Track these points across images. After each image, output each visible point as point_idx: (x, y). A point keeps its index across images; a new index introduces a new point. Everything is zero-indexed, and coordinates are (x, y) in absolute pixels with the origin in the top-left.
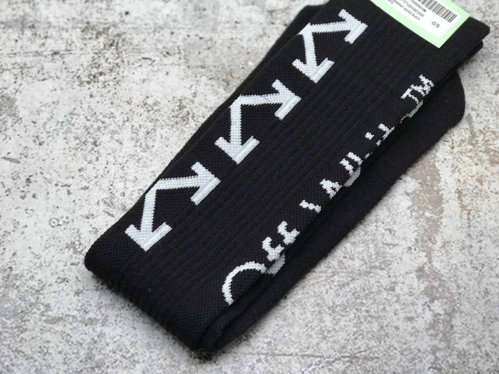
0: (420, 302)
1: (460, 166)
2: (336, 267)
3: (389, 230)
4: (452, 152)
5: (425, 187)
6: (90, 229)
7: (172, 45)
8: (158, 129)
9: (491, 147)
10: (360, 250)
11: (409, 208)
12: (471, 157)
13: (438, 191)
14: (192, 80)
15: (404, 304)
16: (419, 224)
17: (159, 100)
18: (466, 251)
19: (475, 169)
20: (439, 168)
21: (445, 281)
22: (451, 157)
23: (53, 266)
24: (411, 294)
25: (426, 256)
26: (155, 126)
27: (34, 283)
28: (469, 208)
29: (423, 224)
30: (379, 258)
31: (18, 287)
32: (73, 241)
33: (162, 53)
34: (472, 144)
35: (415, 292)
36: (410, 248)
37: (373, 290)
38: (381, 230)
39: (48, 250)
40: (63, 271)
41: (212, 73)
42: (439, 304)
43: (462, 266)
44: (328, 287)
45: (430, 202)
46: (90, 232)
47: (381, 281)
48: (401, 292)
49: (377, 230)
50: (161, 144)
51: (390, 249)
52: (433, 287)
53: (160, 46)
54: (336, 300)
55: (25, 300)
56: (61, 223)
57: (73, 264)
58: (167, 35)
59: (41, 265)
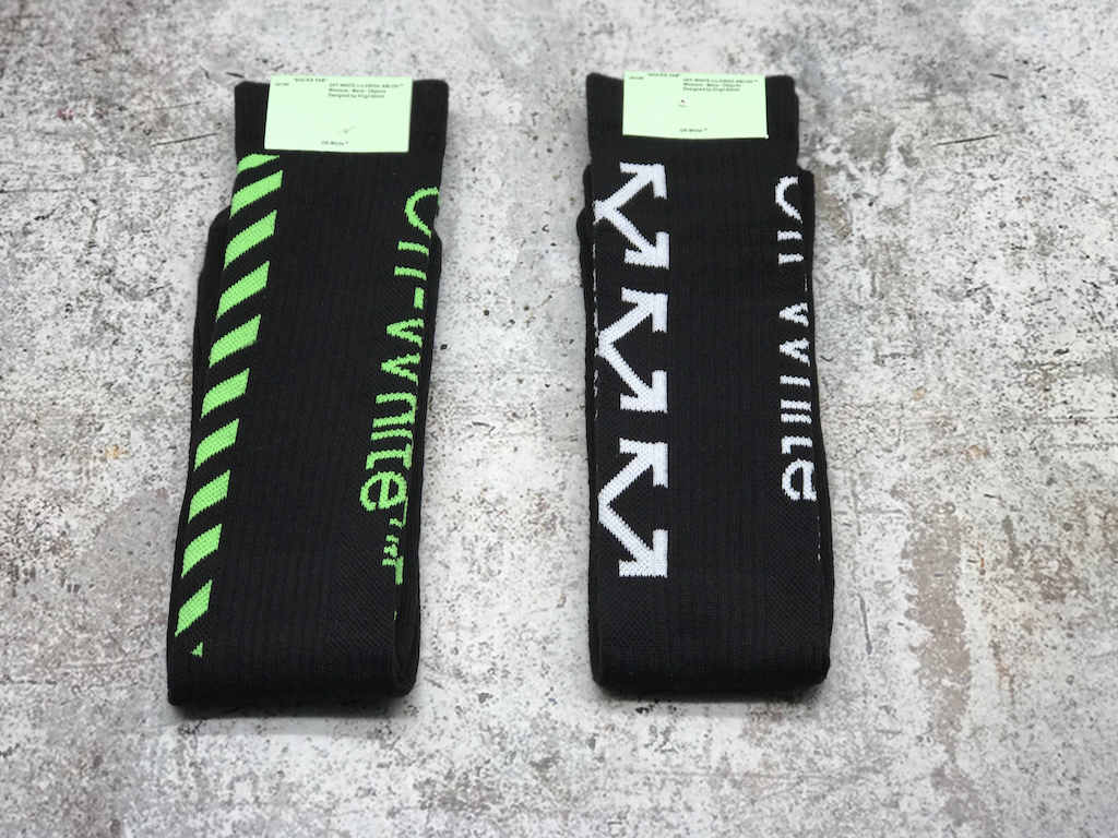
0: (939, 826)
1: (996, 602)
2: (804, 769)
3: (886, 707)
4: (982, 580)
5: (940, 638)
7: (520, 400)
8: (507, 544)
9: (1045, 572)
10: (841, 741)
11: (916, 672)
12: (1012, 588)
13: (963, 643)
14: (557, 461)
15: (914, 829)
16: (933, 700)
17: (504, 494)
18: (1009, 742)
19: (1019, 607)
20: (962, 606)
21: (977, 791)
22: (981, 588)
23: (348, 769)
24: (925, 813)
25: (947, 751)
26: (501, 538)
27: (321, 798)
28: (1011, 672)
29: (941, 698)
30: (872, 754)
31: (295, 804)
33: (505, 414)
34: (1013, 567)
35: (931, 808)
36: (920, 738)
37: (864, 806)
38: (873, 708)
40: (366, 777)
42: (969, 829)
43: (1003, 766)
44: (792, 801)
45: (950, 662)
47: (876, 792)
48: (909, 810)
49: (866, 708)
50: (513, 569)
51: (888, 739)
52: (959, 801)
53: (501, 403)
54: (806, 822)
55: (307, 826)
57: (381, 766)
58: (512, 383)
59: (330, 768)
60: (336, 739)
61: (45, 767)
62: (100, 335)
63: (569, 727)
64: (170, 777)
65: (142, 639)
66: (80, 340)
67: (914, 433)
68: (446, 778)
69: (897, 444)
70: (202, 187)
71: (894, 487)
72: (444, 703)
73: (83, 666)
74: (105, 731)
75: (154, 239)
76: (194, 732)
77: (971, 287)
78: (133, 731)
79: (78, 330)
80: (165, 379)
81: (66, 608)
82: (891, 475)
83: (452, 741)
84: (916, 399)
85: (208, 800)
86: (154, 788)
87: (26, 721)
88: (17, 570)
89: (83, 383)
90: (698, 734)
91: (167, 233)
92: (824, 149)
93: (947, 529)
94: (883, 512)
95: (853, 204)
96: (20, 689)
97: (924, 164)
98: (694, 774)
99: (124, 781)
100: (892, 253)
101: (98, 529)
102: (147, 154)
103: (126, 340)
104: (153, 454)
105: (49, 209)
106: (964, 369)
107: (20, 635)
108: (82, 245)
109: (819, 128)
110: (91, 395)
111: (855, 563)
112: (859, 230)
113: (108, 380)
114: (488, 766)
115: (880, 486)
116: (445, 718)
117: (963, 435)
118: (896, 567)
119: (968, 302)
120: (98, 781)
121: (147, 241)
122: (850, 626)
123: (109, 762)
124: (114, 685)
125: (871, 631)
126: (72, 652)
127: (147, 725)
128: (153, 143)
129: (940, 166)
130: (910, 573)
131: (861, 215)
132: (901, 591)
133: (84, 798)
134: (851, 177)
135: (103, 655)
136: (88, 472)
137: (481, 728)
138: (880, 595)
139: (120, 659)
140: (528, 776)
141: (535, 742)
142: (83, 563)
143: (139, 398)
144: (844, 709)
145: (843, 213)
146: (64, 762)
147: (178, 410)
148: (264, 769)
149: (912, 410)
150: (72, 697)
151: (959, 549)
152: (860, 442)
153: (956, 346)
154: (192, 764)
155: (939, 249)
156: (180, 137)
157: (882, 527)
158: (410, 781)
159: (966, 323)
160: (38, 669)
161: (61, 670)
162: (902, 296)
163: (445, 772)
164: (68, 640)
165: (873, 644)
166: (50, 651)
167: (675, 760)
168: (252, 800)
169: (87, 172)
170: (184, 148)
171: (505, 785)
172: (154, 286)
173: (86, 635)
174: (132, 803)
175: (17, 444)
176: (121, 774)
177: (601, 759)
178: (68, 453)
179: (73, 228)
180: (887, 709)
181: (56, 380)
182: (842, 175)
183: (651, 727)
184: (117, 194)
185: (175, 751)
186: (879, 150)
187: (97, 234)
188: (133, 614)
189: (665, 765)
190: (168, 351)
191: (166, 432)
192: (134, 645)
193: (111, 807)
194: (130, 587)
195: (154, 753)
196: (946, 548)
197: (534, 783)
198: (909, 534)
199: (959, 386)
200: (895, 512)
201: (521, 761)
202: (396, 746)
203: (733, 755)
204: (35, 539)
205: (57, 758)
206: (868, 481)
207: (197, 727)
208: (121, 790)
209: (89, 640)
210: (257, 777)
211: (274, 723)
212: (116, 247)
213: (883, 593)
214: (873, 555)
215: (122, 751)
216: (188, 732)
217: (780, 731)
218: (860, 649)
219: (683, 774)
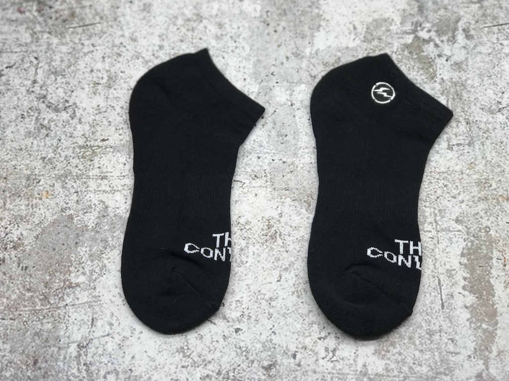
2: (407, 372)
4: (504, 270)
5: (481, 301)
7: (259, 168)
8: (251, 247)
10: (427, 357)
11: (468, 320)
13: (493, 304)
14: (278, 202)
16: (477, 335)
17: (250, 220)
20: (493, 284)
22: (503, 274)
23: (166, 369)
25: (484, 364)
26: (247, 243)
29: (481, 335)
30: (443, 365)
33: (251, 176)
36: (470, 357)
38: (445, 339)
39: (162, 353)
40: (175, 373)
41: (295, 195)
45: (486, 315)
46: (196, 338)
49: (441, 339)
50: (253, 260)
53: (249, 170)
57: (183, 367)
58: (255, 159)
59: (156, 368)
60: (160, 352)
61: (9, 365)
62: (39, 131)
63: (283, 347)
64: (73, 371)
65: (60, 296)
66: (29, 134)
67: (469, 188)
68: (217, 374)
69: (459, 194)
70: (93, 51)
71: (457, 217)
72: (216, 333)
73: (29, 310)
74: (40, 346)
75: (67, 79)
76: (86, 347)
77: (501, 106)
78: (54, 346)
79: (27, 128)
80: (73, 155)
81: (20, 279)
82: (456, 212)
83: (221, 354)
84: (470, 169)
86: (65, 377)
89: (30, 157)
90: (351, 352)
91: (74, 76)
92: (422, 30)
93: (486, 241)
94: (451, 231)
95: (438, 61)
97: (476, 38)
98: (348, 374)
99: (49, 373)
100: (458, 88)
101: (37, 236)
102: (64, 33)
103: (52, 134)
104: (66, 196)
105: (13, 62)
106: (496, 152)
108: (30, 82)
109: (420, 18)
110: (35, 164)
111: (436, 259)
112: (440, 74)
113: (43, 156)
114: (239, 368)
115: (449, 217)
116: (217, 341)
117: (495, 189)
118: (458, 261)
119: (499, 115)
120: (36, 373)
121: (64, 80)
122: (433, 294)
123: (42, 362)
124: (45, 321)
125: (444, 297)
126: (23, 302)
127: (61, 343)
128: (67, 27)
129: (485, 39)
131: (442, 66)
132: (461, 274)
134: (436, 46)
135: (39, 305)
136: (32, 205)
137: (236, 347)
138: (449, 277)
139: (48, 307)
140: (260, 373)
141: (264, 355)
142: (29, 255)
143: (59, 166)
144: (429, 339)
145: (432, 65)
146: (19, 362)
147: (79, 172)
148: (122, 368)
149: (468, 175)
150: (23, 327)
151: (492, 253)
152: (439, 192)
153: (492, 139)
154: (84, 365)
155: (484, 85)
156: (81, 24)
157: (450, 239)
158: (199, 375)
159: (498, 126)
160: (5, 312)
161: (18, 312)
162: (463, 111)
163: (217, 371)
164: (21, 297)
165: (445, 304)
166: (12, 302)
167: (339, 366)
169: (32, 42)
170: (83, 30)
171: (248, 379)
172: (67, 105)
173: (31, 294)
176: (47, 369)
177: (299, 365)
178: (22, 195)
179: (25, 72)
180: (452, 340)
181: (16, 156)
182: (432, 44)
183: (326, 348)
184: (48, 54)
185: (76, 357)
186: (452, 31)
187: (38, 76)
188: (55, 282)
189: (333, 369)
190: (74, 140)
191: (73, 184)
192: (55, 299)
194: (53, 267)
195: (65, 358)
196: (485, 252)
197: (263, 377)
198: (465, 243)
199: (493, 162)
200: (458, 231)
201: (257, 366)
202: (191, 356)
203: (369, 364)
204: (5, 242)
205: (15, 360)
206: (443, 214)
207: (87, 344)
208: (48, 378)
209: (32, 296)
210: (118, 372)
211: (128, 343)
212: (48, 83)
213: (450, 276)
214: (445, 255)
215: (48, 357)
216: (83, 347)
217: (395, 351)
218: (438, 307)
219: (342, 374)
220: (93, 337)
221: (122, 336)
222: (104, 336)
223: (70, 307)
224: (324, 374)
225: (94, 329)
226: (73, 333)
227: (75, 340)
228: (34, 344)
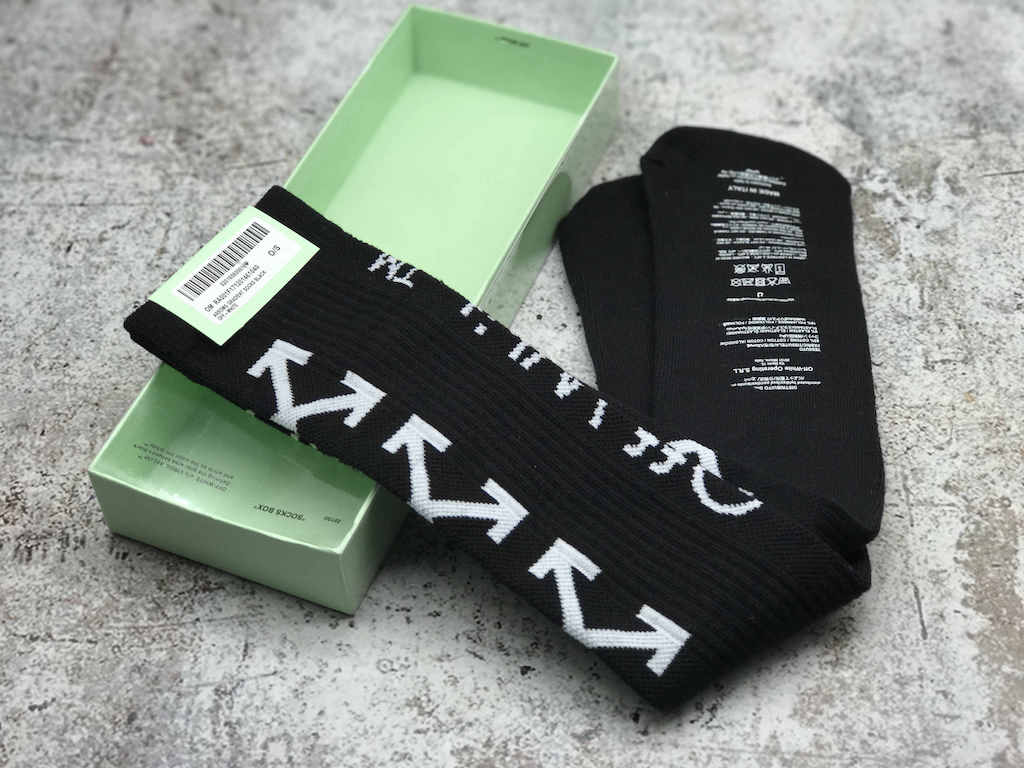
5: (999, 625)
6: (445, 677)
11: (975, 658)
16: (993, 685)
20: (1020, 595)
23: (385, 734)
25: (1008, 736)
27: (356, 760)
29: (1000, 684)
31: (328, 765)
32: (418, 695)
36: (980, 723)
38: (930, 692)
39: (376, 708)
40: (403, 742)
45: (1010, 648)
46: (445, 682)
49: (922, 692)
51: (946, 723)
56: (396, 666)
57: (418, 732)
59: (366, 732)
60: (374, 705)
61: (79, 721)
63: (613, 701)
64: (204, 736)
65: (185, 604)
67: (967, 433)
68: (484, 746)
69: (949, 442)
71: (947, 482)
72: (485, 674)
73: (125, 628)
74: (142, 689)
76: (230, 694)
77: (1020, 301)
78: (169, 690)
81: (112, 573)
82: (945, 472)
83: (493, 710)
84: (968, 401)
85: (240, 759)
86: (187, 746)
87: (65, 678)
88: (68, 538)
90: (746, 712)
92: (871, 179)
93: (1003, 523)
94: (937, 506)
95: (902, 228)
96: (59, 647)
97: (970, 193)
98: (742, 751)
99: (157, 737)
100: (940, 270)
102: (220, 176)
105: (125, 220)
107: (65, 596)
108: (154, 251)
111: (908, 552)
112: (907, 249)
114: (528, 736)
115: (932, 481)
116: (486, 689)
117: (1017, 435)
118: (951, 557)
119: (1018, 314)
120: (131, 737)
122: (904, 612)
123: (144, 718)
124: (154, 646)
125: (926, 618)
126: (115, 614)
127: (184, 684)
128: (227, 166)
129: (987, 195)
130: (966, 564)
131: (909, 236)
132: (957, 581)
133: (116, 752)
134: (899, 204)
135: (146, 618)
137: (523, 697)
138: (934, 583)
139: (161, 622)
140: (568, 746)
141: (576, 714)
144: (899, 692)
145: (891, 234)
146: (99, 718)
148: (299, 730)
149: (964, 411)
150: (112, 656)
151: (1016, 542)
152: (911, 440)
153: (1007, 354)
154: (226, 724)
155: (988, 266)
156: (252, 161)
157: (935, 519)
158: (448, 747)
161: (103, 631)
162: (951, 308)
163: (484, 740)
164: (111, 604)
165: (928, 630)
166: (94, 613)
167: (722, 737)
168: (285, 760)
169: (163, 189)
170: (256, 172)
171: (545, 755)
174: (164, 759)
175: (77, 424)
176: (153, 730)
177: (645, 733)
179: (146, 236)
180: (944, 694)
181: (120, 368)
182: (890, 201)
183: (698, 703)
184: (190, 209)
185: (211, 711)
186: (926, 180)
187: (169, 242)
188: (178, 581)
189: (712, 741)
192: (176, 610)
193: (142, 762)
195: (189, 712)
196: (1003, 540)
197: (575, 754)
198: (962, 526)
199: (1011, 390)
200: (949, 505)
201: (561, 732)
202: (434, 714)
203: (782, 734)
204: (88, 510)
205: (92, 712)
206: (919, 475)
207: (234, 689)
208: (153, 746)
209: (133, 604)
210: (292, 738)
211: (312, 687)
212: (185, 253)
213: (937, 582)
214: (926, 545)
215: (156, 709)
216: (224, 693)
217: (832, 712)
218: (914, 633)
219: (730, 750)
220: (245, 677)
221: (301, 675)
222: (266, 676)
223: (204, 625)
224: (695, 750)
225: (248, 661)
226: (206, 668)
227: (211, 681)
228: (130, 686)
